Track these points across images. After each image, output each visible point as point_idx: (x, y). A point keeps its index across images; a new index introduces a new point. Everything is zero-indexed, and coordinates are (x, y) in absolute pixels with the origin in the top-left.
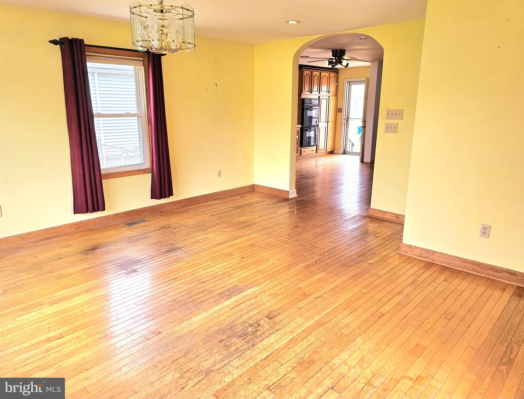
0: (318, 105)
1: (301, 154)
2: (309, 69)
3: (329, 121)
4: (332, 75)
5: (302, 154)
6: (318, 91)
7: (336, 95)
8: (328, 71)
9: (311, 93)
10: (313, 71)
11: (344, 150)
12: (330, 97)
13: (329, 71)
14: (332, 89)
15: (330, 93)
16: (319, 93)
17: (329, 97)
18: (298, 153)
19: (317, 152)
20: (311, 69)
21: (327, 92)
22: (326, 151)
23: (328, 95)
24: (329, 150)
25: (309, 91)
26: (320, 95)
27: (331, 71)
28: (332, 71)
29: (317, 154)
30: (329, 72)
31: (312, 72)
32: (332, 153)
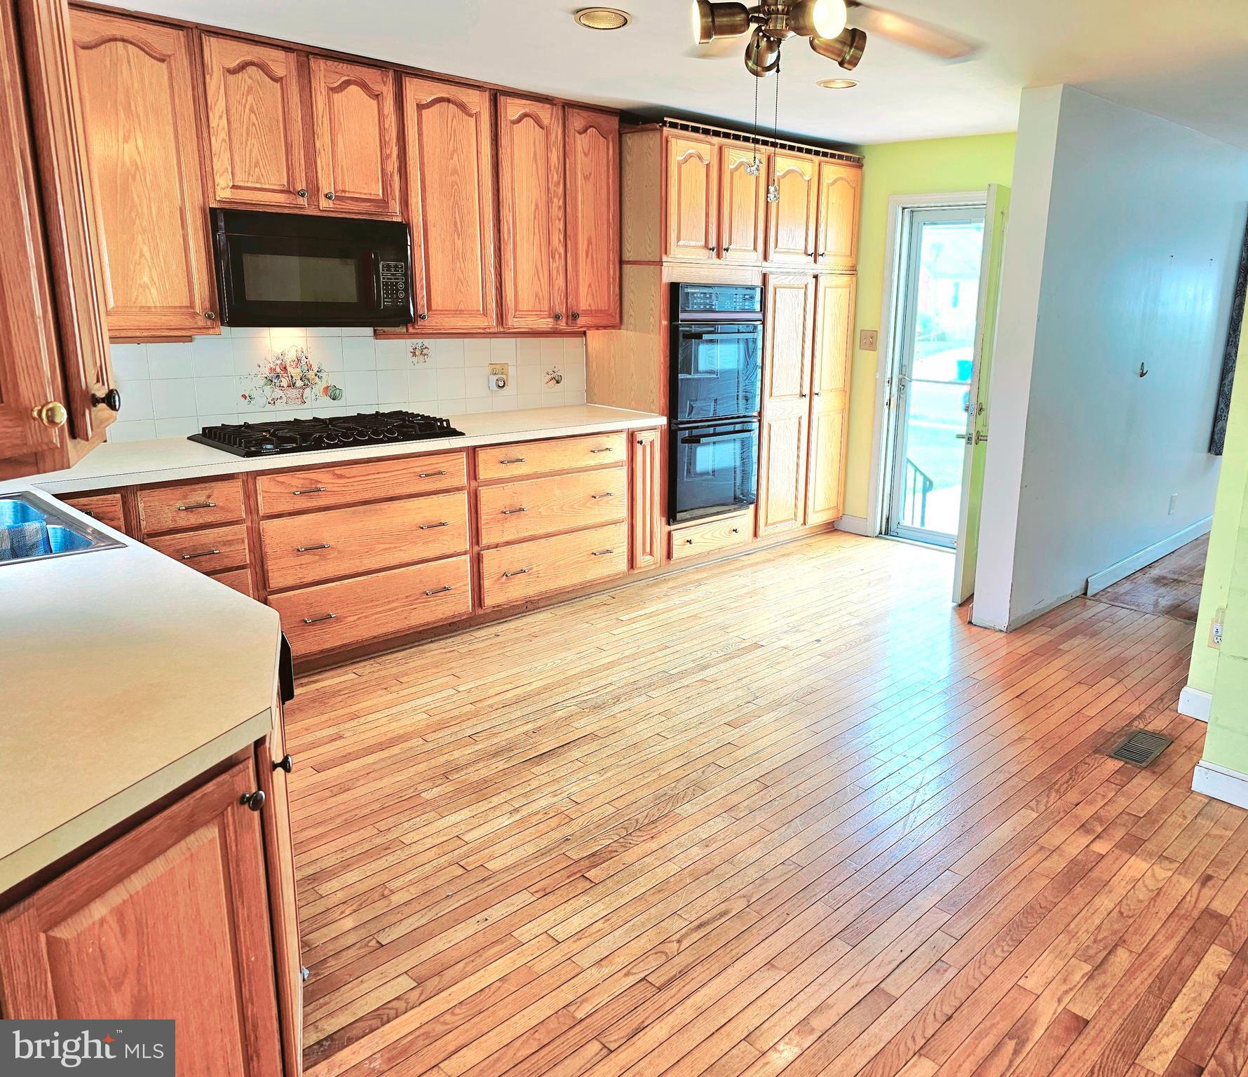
0: (760, 316)
1: (669, 556)
2: (706, 132)
3: (816, 390)
4: (833, 171)
5: (675, 555)
6: (755, 249)
7: (853, 270)
8: (809, 152)
9: (719, 256)
10: (730, 146)
11: (888, 519)
12: (821, 279)
13: (817, 153)
14: (835, 239)
15: (820, 259)
16: (765, 258)
17: (816, 277)
18: (651, 553)
19: (755, 535)
20: (717, 134)
21: (806, 253)
22: (804, 523)
23: (812, 268)
24: (816, 519)
25: (706, 246)
26: (768, 267)
27: (825, 155)
28: (833, 156)
29: (759, 543)
30: (817, 159)
31: (721, 148)
32: (831, 528)
